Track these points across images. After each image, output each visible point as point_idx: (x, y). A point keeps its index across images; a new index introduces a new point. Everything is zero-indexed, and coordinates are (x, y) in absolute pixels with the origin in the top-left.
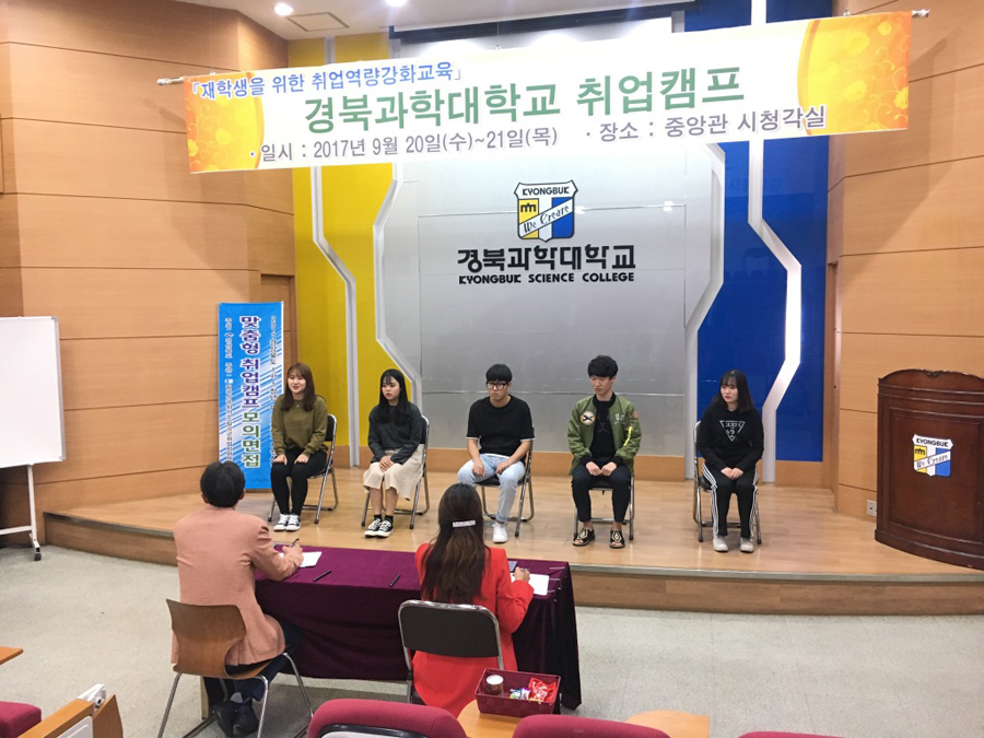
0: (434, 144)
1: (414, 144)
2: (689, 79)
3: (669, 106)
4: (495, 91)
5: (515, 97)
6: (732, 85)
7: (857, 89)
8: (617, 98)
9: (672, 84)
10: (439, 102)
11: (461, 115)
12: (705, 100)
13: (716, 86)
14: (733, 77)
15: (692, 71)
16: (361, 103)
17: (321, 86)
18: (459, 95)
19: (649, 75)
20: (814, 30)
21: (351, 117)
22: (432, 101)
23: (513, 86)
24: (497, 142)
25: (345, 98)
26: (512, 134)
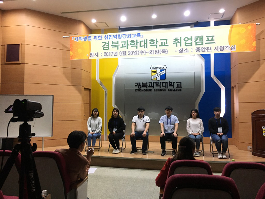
0: (136, 53)
1: (130, 53)
2: (201, 38)
3: (196, 45)
4: (152, 40)
5: (157, 42)
6: (212, 40)
7: (243, 41)
8: (183, 43)
9: (197, 39)
10: (137, 43)
11: (143, 46)
12: (205, 43)
13: (208, 40)
14: (212, 38)
15: (202, 36)
16: (117, 43)
17: (107, 38)
18: (142, 41)
19: (191, 37)
20: (232, 27)
21: (114, 46)
22: (135, 43)
23: (156, 39)
24: (152, 53)
25: (113, 42)
26: (156, 51)
